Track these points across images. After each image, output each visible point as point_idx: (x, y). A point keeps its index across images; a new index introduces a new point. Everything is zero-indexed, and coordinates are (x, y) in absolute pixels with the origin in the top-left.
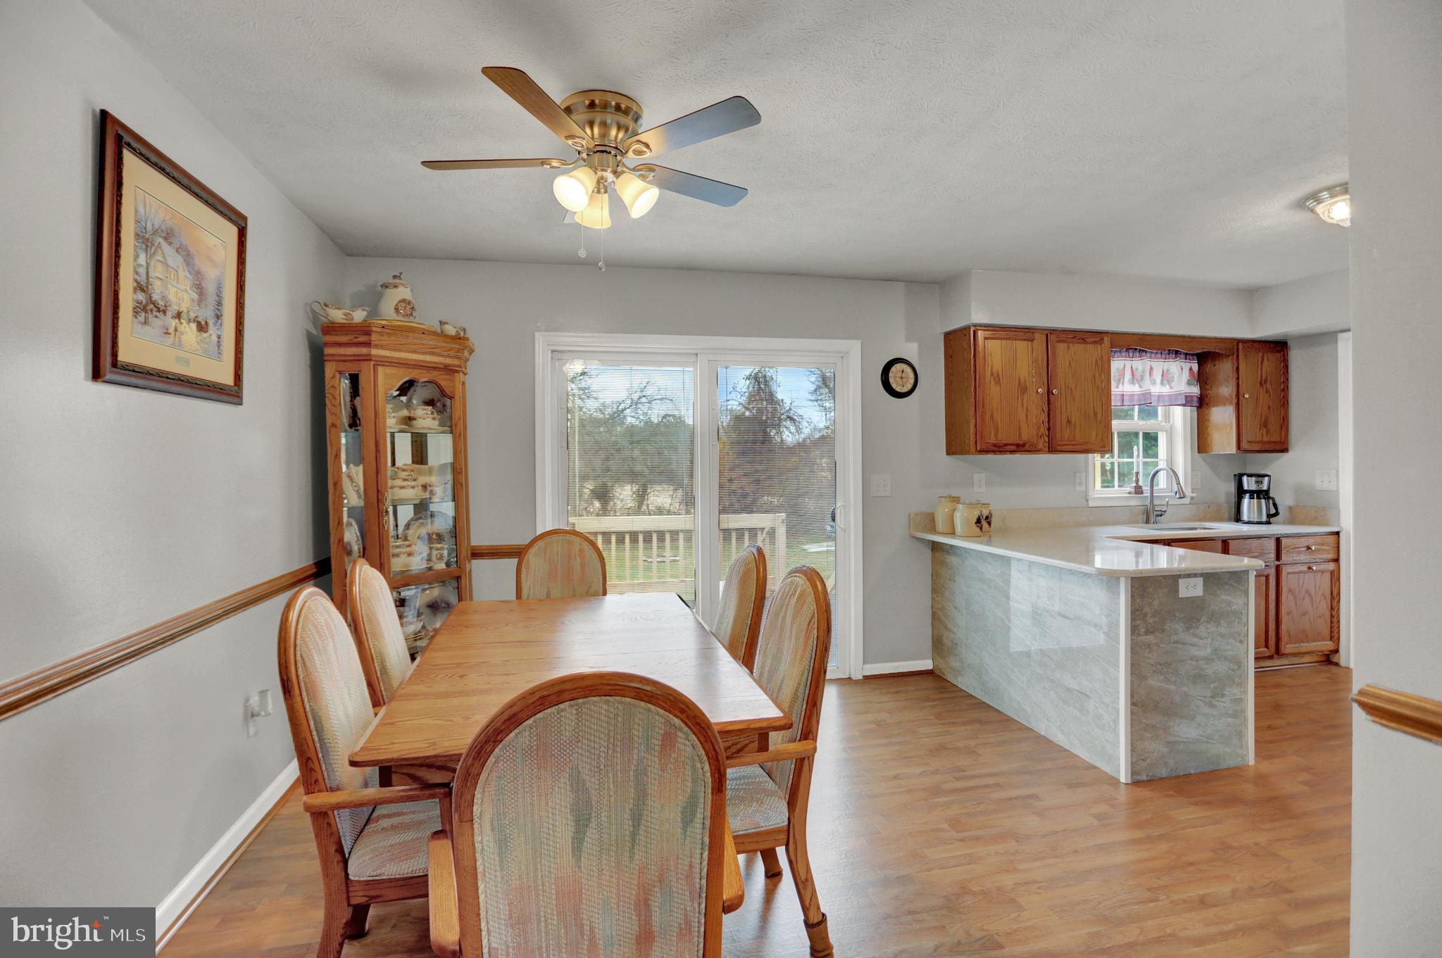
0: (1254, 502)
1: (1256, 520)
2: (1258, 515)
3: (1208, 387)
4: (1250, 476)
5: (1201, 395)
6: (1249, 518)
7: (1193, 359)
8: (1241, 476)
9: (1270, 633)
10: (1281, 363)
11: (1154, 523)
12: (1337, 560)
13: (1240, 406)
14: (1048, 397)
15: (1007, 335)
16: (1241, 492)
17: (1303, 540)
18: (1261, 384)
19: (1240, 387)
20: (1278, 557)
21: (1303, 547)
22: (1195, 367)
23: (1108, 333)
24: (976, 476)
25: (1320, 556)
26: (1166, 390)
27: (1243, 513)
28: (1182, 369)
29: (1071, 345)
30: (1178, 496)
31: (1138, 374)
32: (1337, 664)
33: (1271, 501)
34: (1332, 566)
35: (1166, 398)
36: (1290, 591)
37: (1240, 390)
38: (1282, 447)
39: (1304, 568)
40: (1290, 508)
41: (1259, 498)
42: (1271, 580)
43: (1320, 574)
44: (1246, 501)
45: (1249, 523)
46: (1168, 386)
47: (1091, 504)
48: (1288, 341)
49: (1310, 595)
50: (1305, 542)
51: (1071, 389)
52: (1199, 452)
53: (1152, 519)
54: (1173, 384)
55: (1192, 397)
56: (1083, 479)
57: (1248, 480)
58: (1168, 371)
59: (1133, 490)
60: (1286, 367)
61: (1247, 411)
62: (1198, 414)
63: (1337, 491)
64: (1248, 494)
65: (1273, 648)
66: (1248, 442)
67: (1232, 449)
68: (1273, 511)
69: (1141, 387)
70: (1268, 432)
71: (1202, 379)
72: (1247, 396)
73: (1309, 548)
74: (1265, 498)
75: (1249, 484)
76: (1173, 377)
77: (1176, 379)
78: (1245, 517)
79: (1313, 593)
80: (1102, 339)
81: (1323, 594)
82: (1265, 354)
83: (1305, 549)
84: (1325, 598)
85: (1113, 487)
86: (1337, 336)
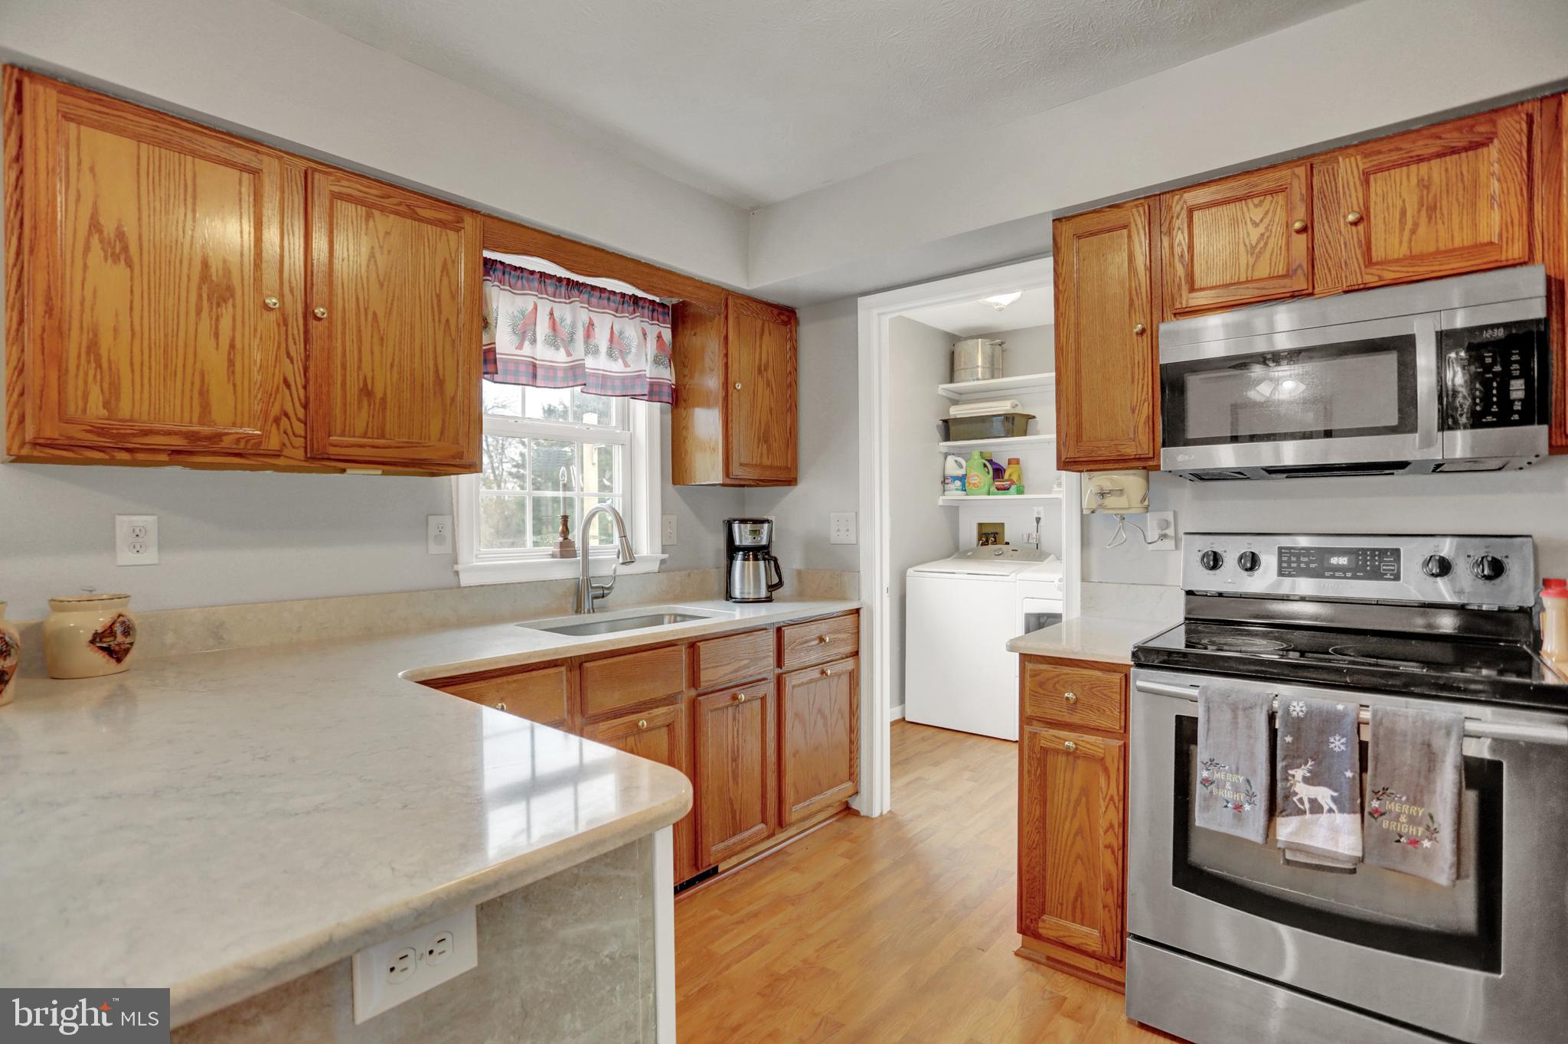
0: (749, 564)
1: (752, 596)
2: (755, 587)
3: (686, 372)
4: (743, 521)
5: (677, 385)
6: (742, 593)
7: (664, 322)
8: (729, 525)
9: (768, 796)
10: (786, 341)
11: (589, 612)
12: (856, 654)
13: (730, 403)
14: (306, 325)
15: (155, 129)
16: (732, 550)
17: (813, 627)
18: (760, 371)
19: (730, 370)
20: (779, 663)
21: (813, 640)
22: (667, 335)
23: (478, 212)
24: (124, 524)
25: (836, 651)
26: (616, 367)
27: (734, 584)
28: (645, 334)
29: (377, 213)
30: (621, 560)
31: (564, 330)
32: (856, 813)
33: (772, 563)
34: (849, 664)
35: (618, 383)
36: (797, 715)
37: (729, 375)
38: (787, 477)
39: (815, 674)
40: (799, 573)
41: (756, 559)
42: (768, 705)
43: (836, 679)
44: (738, 564)
45: (743, 601)
46: (620, 361)
47: (466, 580)
48: (797, 311)
49: (824, 717)
50: (815, 630)
51: (375, 315)
52: (674, 483)
53: (587, 605)
54: (630, 358)
55: (660, 385)
56: (448, 534)
57: (740, 528)
58: (621, 333)
59: (558, 550)
60: (795, 349)
61: (739, 415)
62: (673, 418)
63: (857, 543)
64: (741, 553)
65: (772, 818)
66: (741, 465)
67: (718, 478)
68: (775, 580)
69: (569, 354)
70: (769, 450)
71: (678, 356)
72: (739, 386)
73: (821, 639)
74: (764, 559)
75: (743, 536)
76: (629, 346)
77: (634, 350)
78: (737, 593)
79: (827, 712)
80: (461, 220)
81: (840, 711)
82: (766, 325)
83: (817, 642)
84: (842, 717)
85: (524, 545)
86: (856, 302)
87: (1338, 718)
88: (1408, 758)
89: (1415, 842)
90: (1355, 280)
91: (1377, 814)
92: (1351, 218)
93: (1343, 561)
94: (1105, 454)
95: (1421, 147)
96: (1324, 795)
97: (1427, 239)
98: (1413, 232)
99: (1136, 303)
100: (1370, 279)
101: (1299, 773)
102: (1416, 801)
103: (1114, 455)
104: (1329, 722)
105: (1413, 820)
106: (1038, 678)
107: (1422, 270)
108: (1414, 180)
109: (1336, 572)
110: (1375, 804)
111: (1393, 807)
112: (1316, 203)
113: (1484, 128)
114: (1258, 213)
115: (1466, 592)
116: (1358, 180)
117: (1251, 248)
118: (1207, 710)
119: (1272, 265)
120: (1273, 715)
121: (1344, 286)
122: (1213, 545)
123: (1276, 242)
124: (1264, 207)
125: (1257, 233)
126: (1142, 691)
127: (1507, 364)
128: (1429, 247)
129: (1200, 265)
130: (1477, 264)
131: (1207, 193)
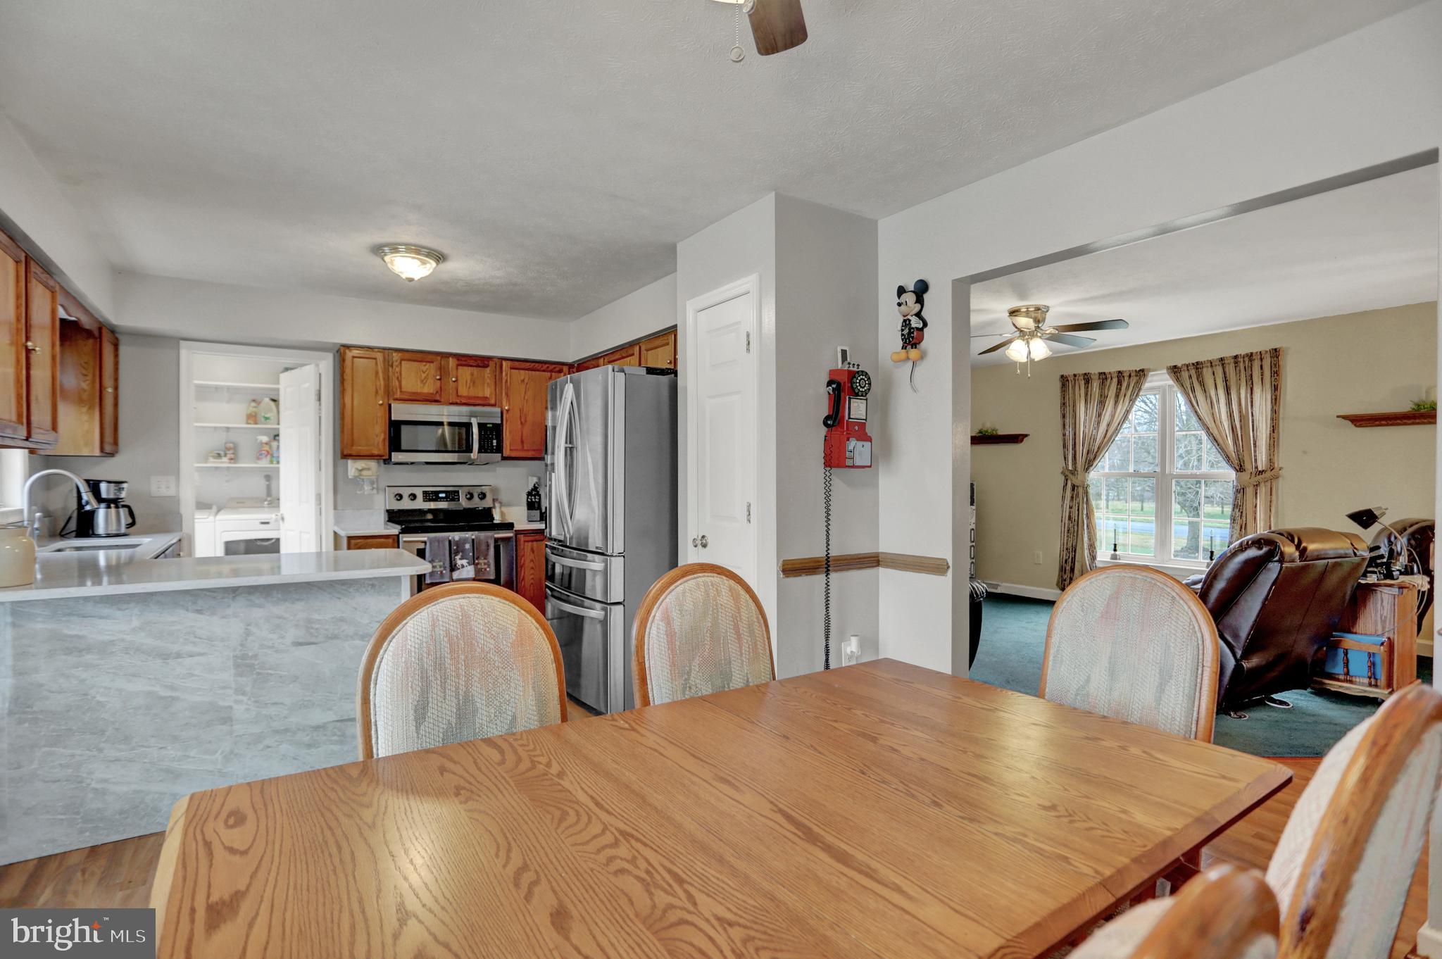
2: (115, 526)
4: (109, 482)
6: (104, 530)
10: (115, 356)
19: (103, 378)
37: (103, 382)
60: (118, 363)
63: (178, 496)
66: (107, 443)
67: (92, 452)
78: (100, 531)
86: (179, 343)
87: (467, 538)
88: (483, 547)
89: (485, 569)
90: (455, 401)
91: (478, 564)
92: (454, 379)
93: (443, 495)
94: (364, 453)
95: (472, 362)
96: (464, 562)
97: (473, 393)
98: (469, 388)
99: (379, 392)
100: (458, 401)
101: (458, 557)
102: (485, 559)
103: (368, 453)
104: (465, 541)
105: (485, 564)
106: (357, 545)
107: (472, 401)
108: (469, 372)
109: (441, 499)
110: (477, 561)
111: (481, 561)
112: (443, 371)
113: (486, 362)
114: (425, 369)
115: (477, 503)
116: (455, 367)
117: (422, 381)
118: (431, 544)
119: (429, 389)
120: (450, 542)
121: (451, 402)
122: (400, 491)
123: (430, 381)
124: (427, 367)
125: (424, 375)
126: (405, 542)
127: (493, 435)
128: (472, 394)
129: (404, 383)
130: (485, 402)
131: (407, 356)
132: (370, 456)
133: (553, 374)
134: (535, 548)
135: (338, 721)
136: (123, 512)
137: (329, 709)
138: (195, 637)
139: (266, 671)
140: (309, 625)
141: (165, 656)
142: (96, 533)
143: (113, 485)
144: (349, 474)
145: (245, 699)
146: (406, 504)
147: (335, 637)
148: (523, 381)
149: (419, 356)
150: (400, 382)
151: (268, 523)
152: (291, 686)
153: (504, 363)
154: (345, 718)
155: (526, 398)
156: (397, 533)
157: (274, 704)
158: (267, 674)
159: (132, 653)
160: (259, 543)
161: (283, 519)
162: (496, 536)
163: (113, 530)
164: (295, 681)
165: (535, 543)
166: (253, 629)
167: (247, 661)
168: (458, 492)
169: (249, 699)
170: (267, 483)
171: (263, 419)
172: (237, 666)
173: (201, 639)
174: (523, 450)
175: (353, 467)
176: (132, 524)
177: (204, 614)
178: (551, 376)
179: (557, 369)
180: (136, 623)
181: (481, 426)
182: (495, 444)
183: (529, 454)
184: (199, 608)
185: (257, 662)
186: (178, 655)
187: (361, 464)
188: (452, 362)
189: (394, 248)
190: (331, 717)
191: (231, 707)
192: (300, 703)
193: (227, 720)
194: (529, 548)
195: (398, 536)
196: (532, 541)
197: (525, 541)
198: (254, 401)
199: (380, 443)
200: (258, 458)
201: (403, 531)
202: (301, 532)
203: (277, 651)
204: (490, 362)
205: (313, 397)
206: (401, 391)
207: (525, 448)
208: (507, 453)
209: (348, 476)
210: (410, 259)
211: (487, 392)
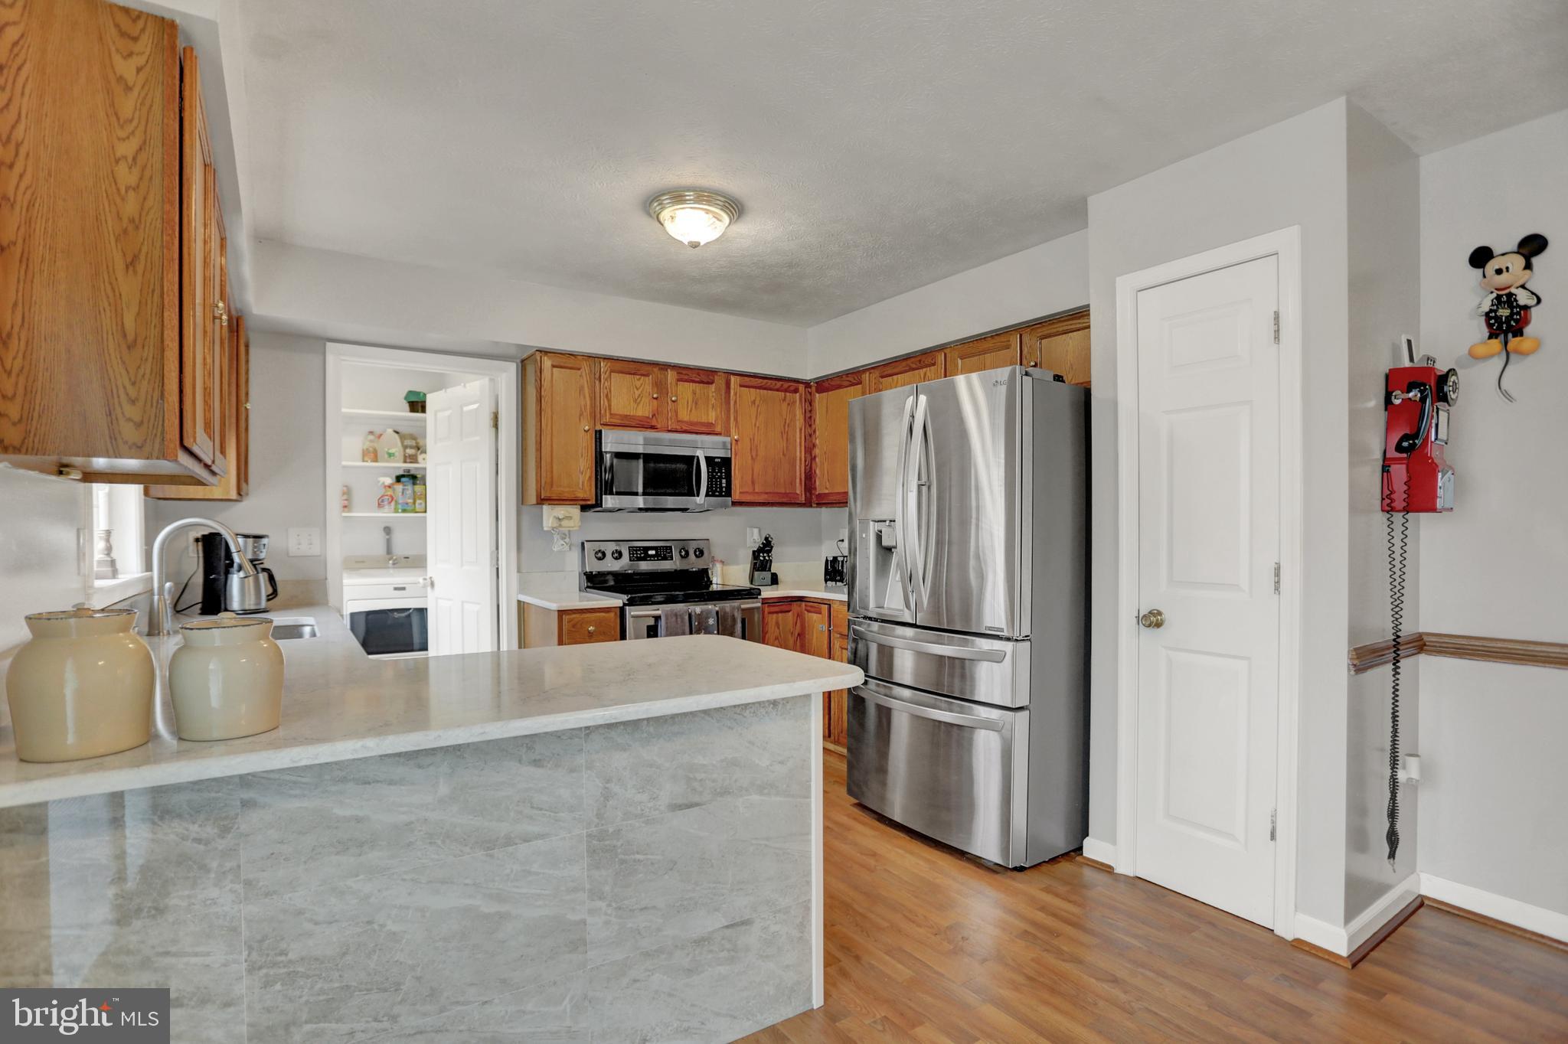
4: (246, 536)
45: (245, 612)
57: (245, 543)
74: (262, 571)
86: (325, 344)
88: (730, 622)
90: (674, 427)
92: (673, 399)
93: (654, 552)
94: (567, 496)
95: (694, 377)
97: (696, 416)
98: (691, 411)
99: (585, 414)
100: (679, 428)
103: (571, 496)
106: (572, 622)
107: (695, 428)
108: (691, 390)
109: (652, 558)
112: (660, 387)
113: (711, 378)
114: (638, 383)
115: (694, 564)
116: (674, 383)
117: (635, 401)
118: (667, 619)
119: (643, 410)
120: (690, 615)
121: (670, 428)
122: (603, 546)
123: (646, 400)
124: (641, 381)
125: (637, 393)
126: (633, 617)
127: (722, 473)
128: (694, 419)
129: (614, 402)
130: (709, 430)
131: (618, 366)
132: (571, 501)
133: (788, 394)
134: (780, 622)
135: (727, 927)
136: (263, 577)
137: (717, 910)
138: (532, 807)
139: (633, 857)
140: (691, 776)
141: (489, 844)
142: (229, 609)
143: (251, 540)
144: (545, 524)
145: (602, 904)
146: (611, 565)
147: (725, 792)
148: (754, 402)
149: (632, 366)
150: (609, 401)
151: (404, 589)
152: (666, 877)
153: (733, 378)
154: (738, 920)
155: (757, 425)
156: (621, 605)
157: (642, 909)
158: (635, 861)
159: (439, 842)
160: (396, 615)
161: (432, 584)
162: (743, 606)
163: (250, 605)
164: (671, 869)
165: (780, 615)
166: (615, 788)
167: (607, 843)
168: (671, 547)
169: (609, 905)
170: (387, 537)
171: (386, 456)
172: (592, 852)
173: (541, 809)
174: (754, 493)
175: (550, 515)
176: (274, 593)
177: (543, 766)
178: (785, 397)
179: (792, 388)
180: (444, 790)
181: (709, 460)
182: (724, 485)
183: (761, 499)
184: (538, 757)
185: (619, 844)
186: (509, 841)
187: (561, 511)
188: (671, 375)
189: (677, 196)
190: (719, 921)
191: (584, 922)
192: (678, 904)
193: (579, 944)
194: (774, 620)
195: (622, 610)
196: (777, 612)
197: (770, 613)
198: (371, 433)
199: (586, 482)
200: (380, 505)
201: (631, 603)
202: (463, 602)
203: (647, 822)
204: (716, 377)
205: (486, 421)
206: (611, 414)
207: (757, 490)
208: (736, 495)
209: (542, 527)
210: (702, 213)
211: (712, 416)
